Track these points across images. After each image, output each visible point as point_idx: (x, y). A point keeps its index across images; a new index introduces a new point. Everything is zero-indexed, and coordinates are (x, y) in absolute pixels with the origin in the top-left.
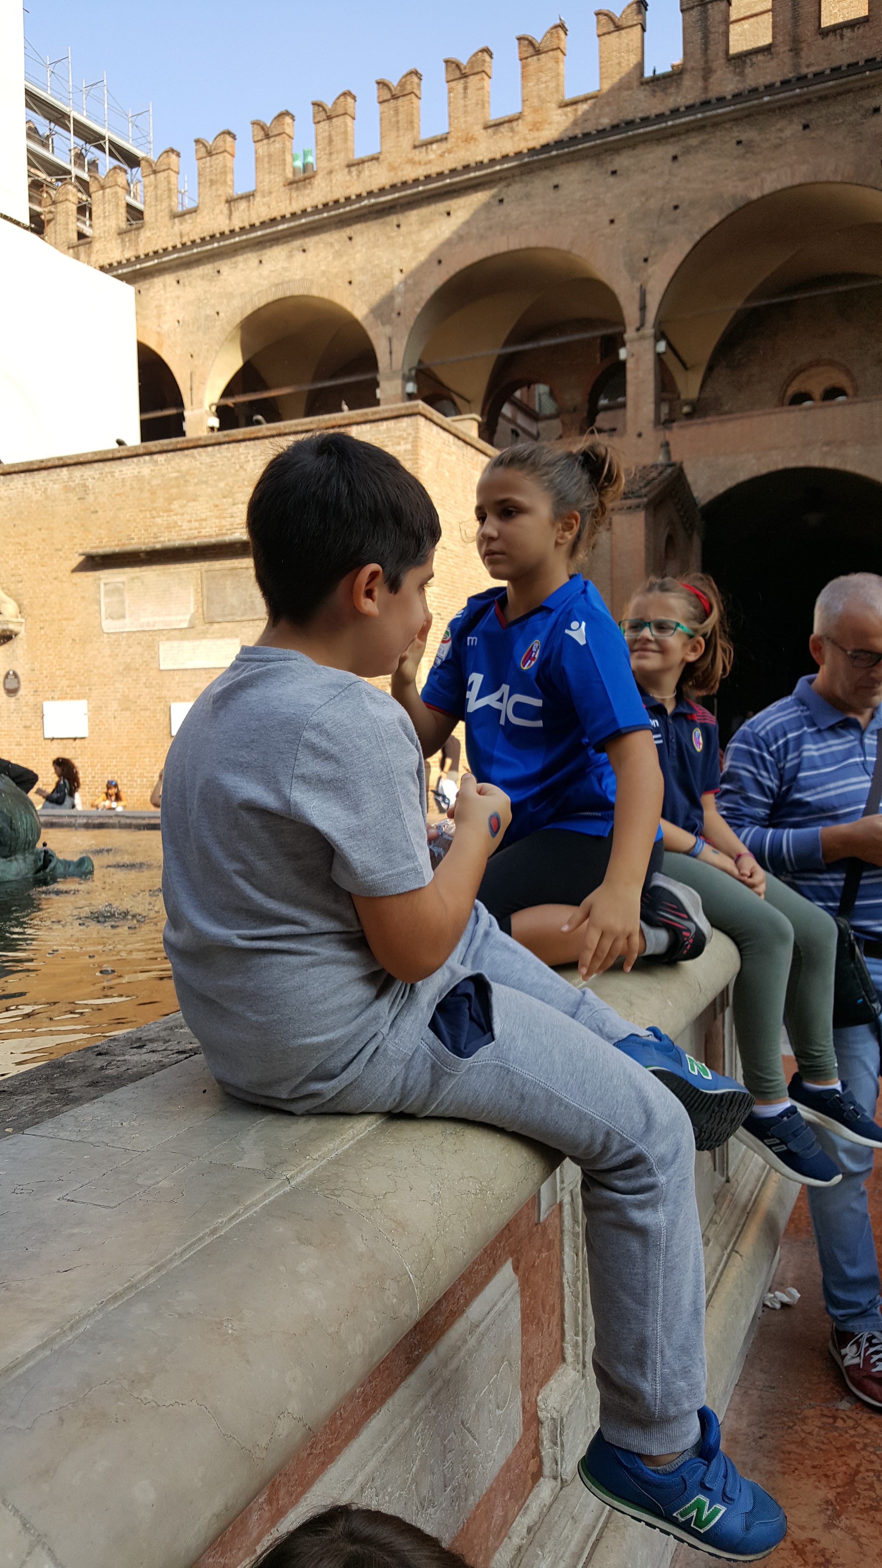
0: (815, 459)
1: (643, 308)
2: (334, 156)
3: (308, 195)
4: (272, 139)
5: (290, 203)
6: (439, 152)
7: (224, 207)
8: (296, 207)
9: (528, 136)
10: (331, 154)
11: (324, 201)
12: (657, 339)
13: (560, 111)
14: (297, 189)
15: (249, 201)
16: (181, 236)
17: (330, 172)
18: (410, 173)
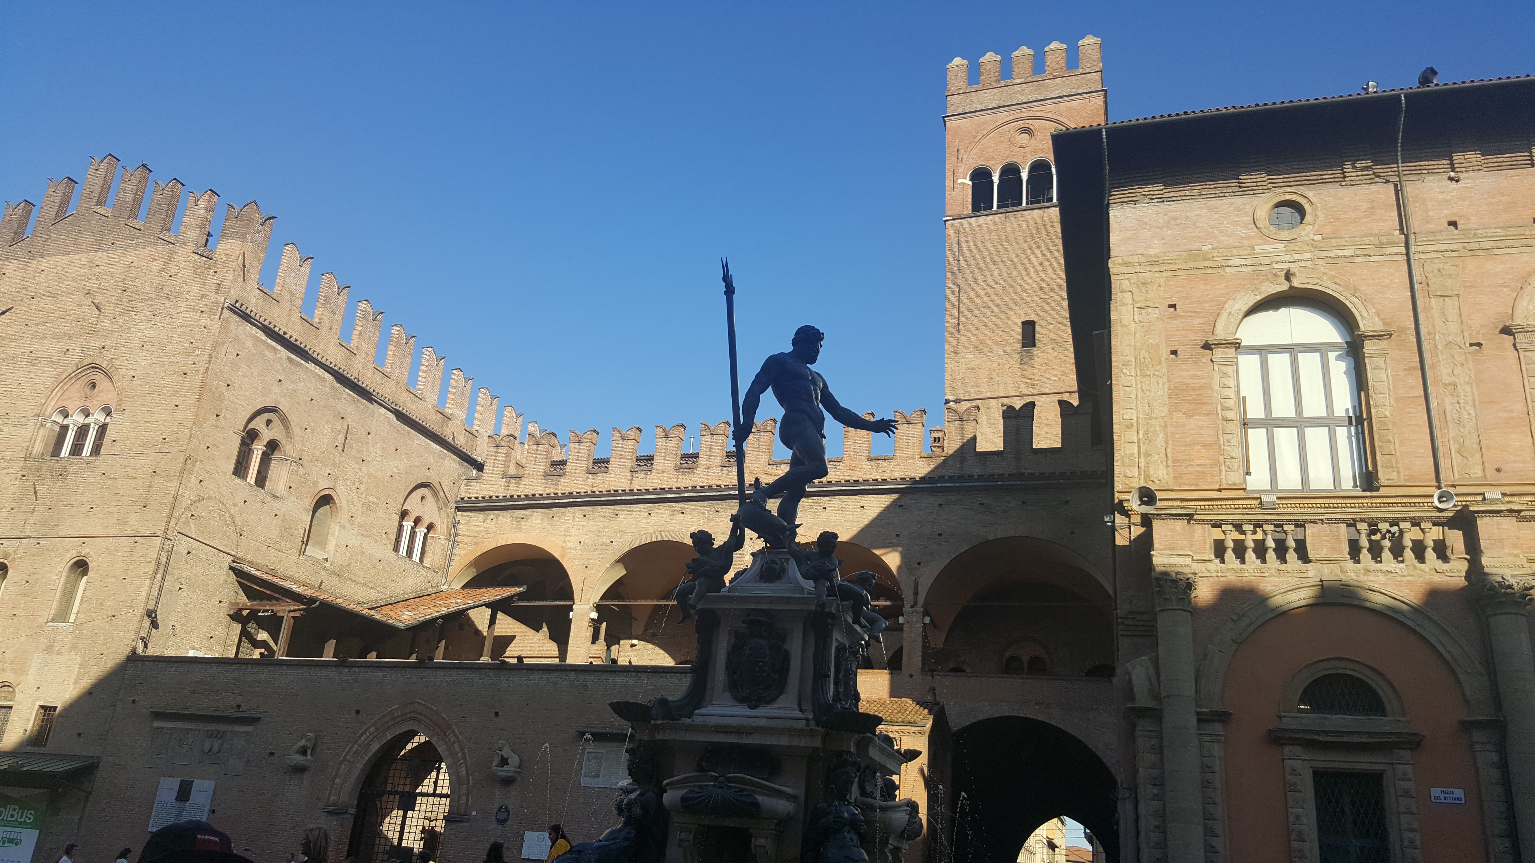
0: (1030, 713)
1: (916, 593)
2: (712, 458)
4: (669, 439)
9: (845, 473)
11: (702, 485)
12: (924, 616)
13: (867, 462)
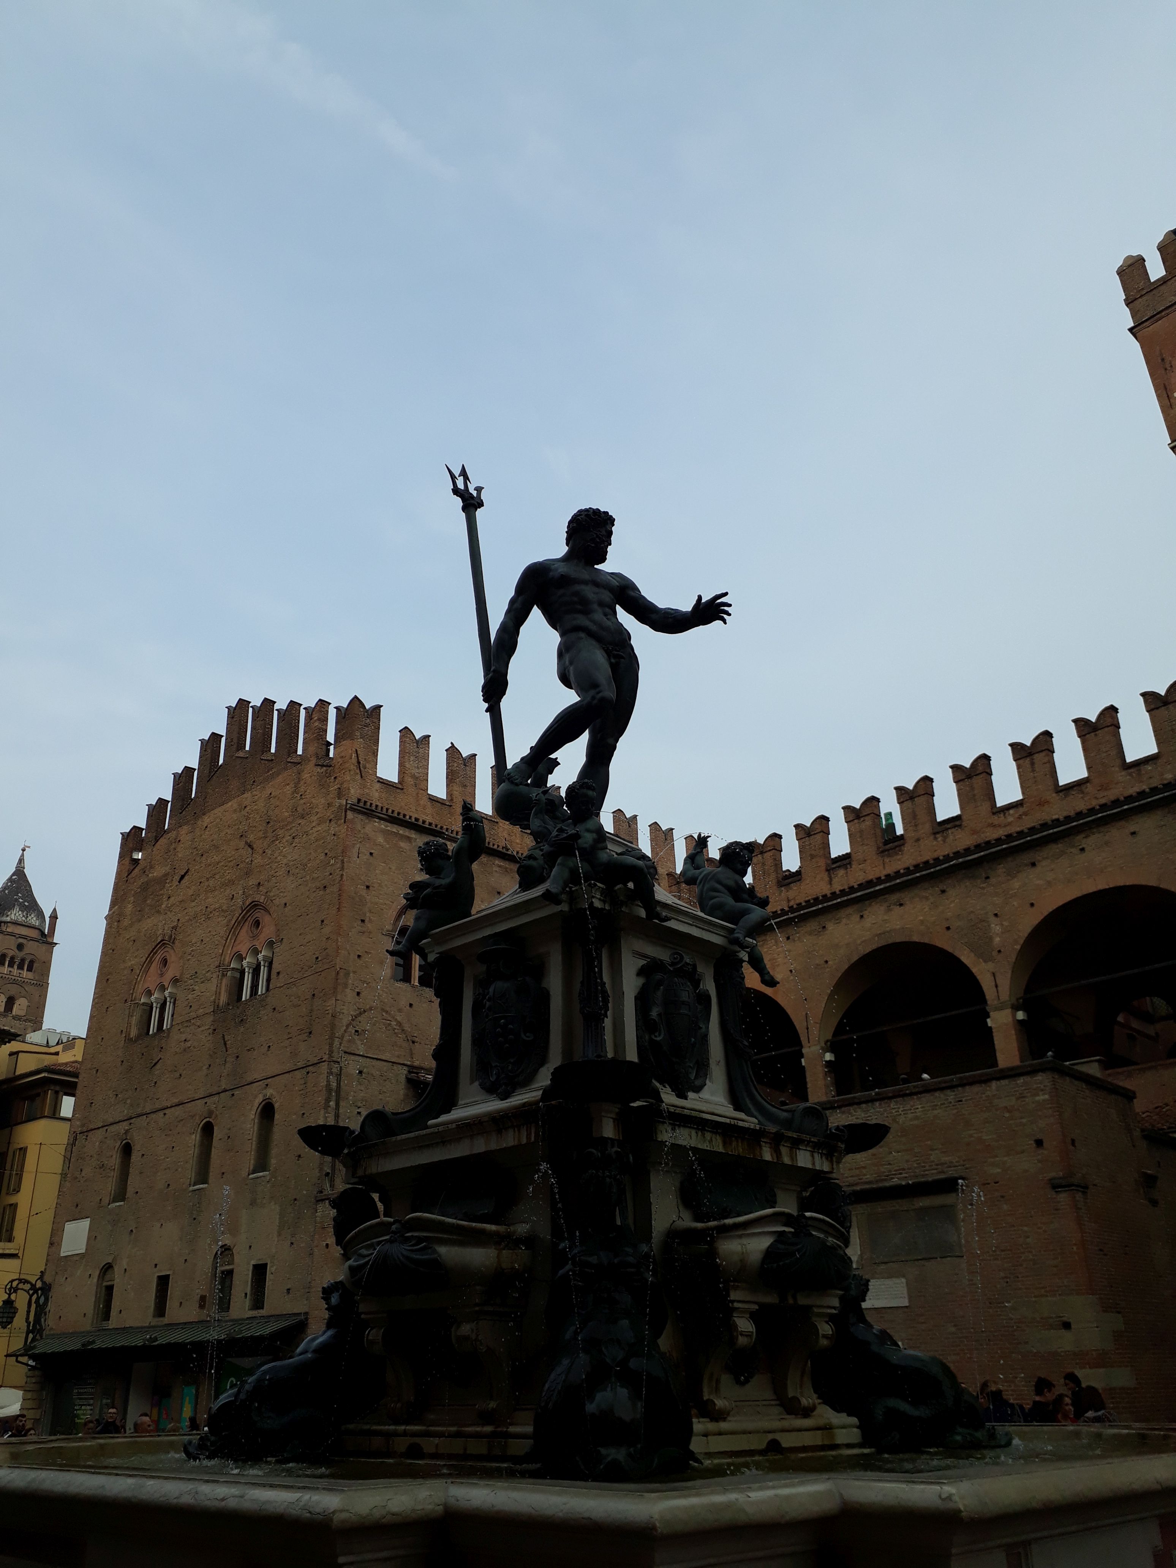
3: (899, 860)
4: (862, 819)
5: (884, 868)
6: (1017, 815)
7: (825, 876)
8: (890, 870)
9: (1098, 796)
10: (916, 826)
11: (915, 863)
14: (889, 856)
15: (846, 868)
16: (789, 901)
17: (918, 840)
18: (992, 835)
